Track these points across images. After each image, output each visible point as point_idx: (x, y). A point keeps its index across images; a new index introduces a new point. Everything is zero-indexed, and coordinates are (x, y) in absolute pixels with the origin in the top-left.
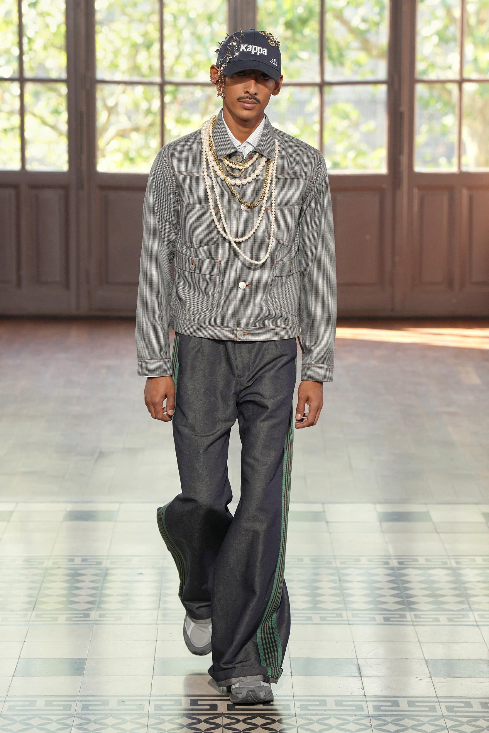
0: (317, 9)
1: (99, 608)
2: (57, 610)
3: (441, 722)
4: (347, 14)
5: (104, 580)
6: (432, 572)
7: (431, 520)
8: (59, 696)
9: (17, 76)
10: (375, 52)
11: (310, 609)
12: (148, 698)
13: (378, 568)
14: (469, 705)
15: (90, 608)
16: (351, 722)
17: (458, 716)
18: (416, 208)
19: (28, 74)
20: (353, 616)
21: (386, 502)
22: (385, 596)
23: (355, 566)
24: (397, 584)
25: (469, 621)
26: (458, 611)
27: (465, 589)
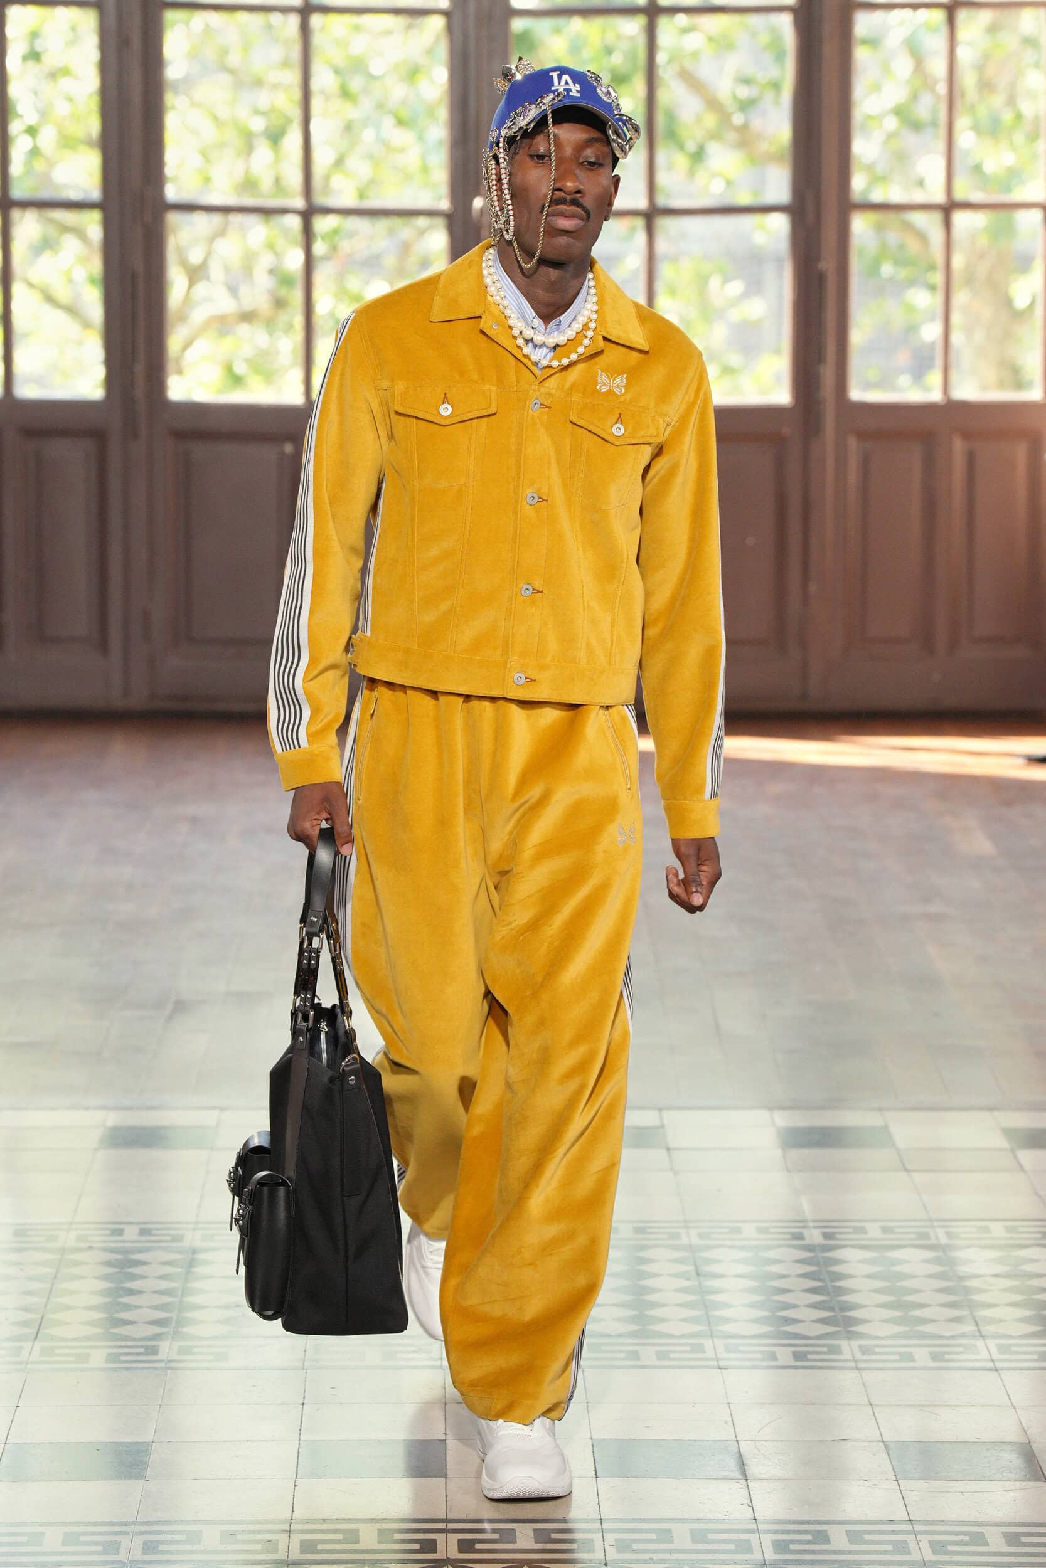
1: (178, 1335)
2: (87, 1338)
4: (705, 71)
5: (188, 1275)
6: (898, 1254)
7: (894, 1145)
10: (764, 147)
11: (632, 1334)
12: (286, 1527)
13: (779, 1246)
14: (978, 1539)
15: (163, 1334)
18: (853, 478)
19: (19, 191)
20: (728, 1350)
21: (794, 1106)
22: (795, 1306)
23: (729, 1243)
24: (820, 1280)
25: (977, 1360)
26: (953, 1337)
27: (968, 1291)
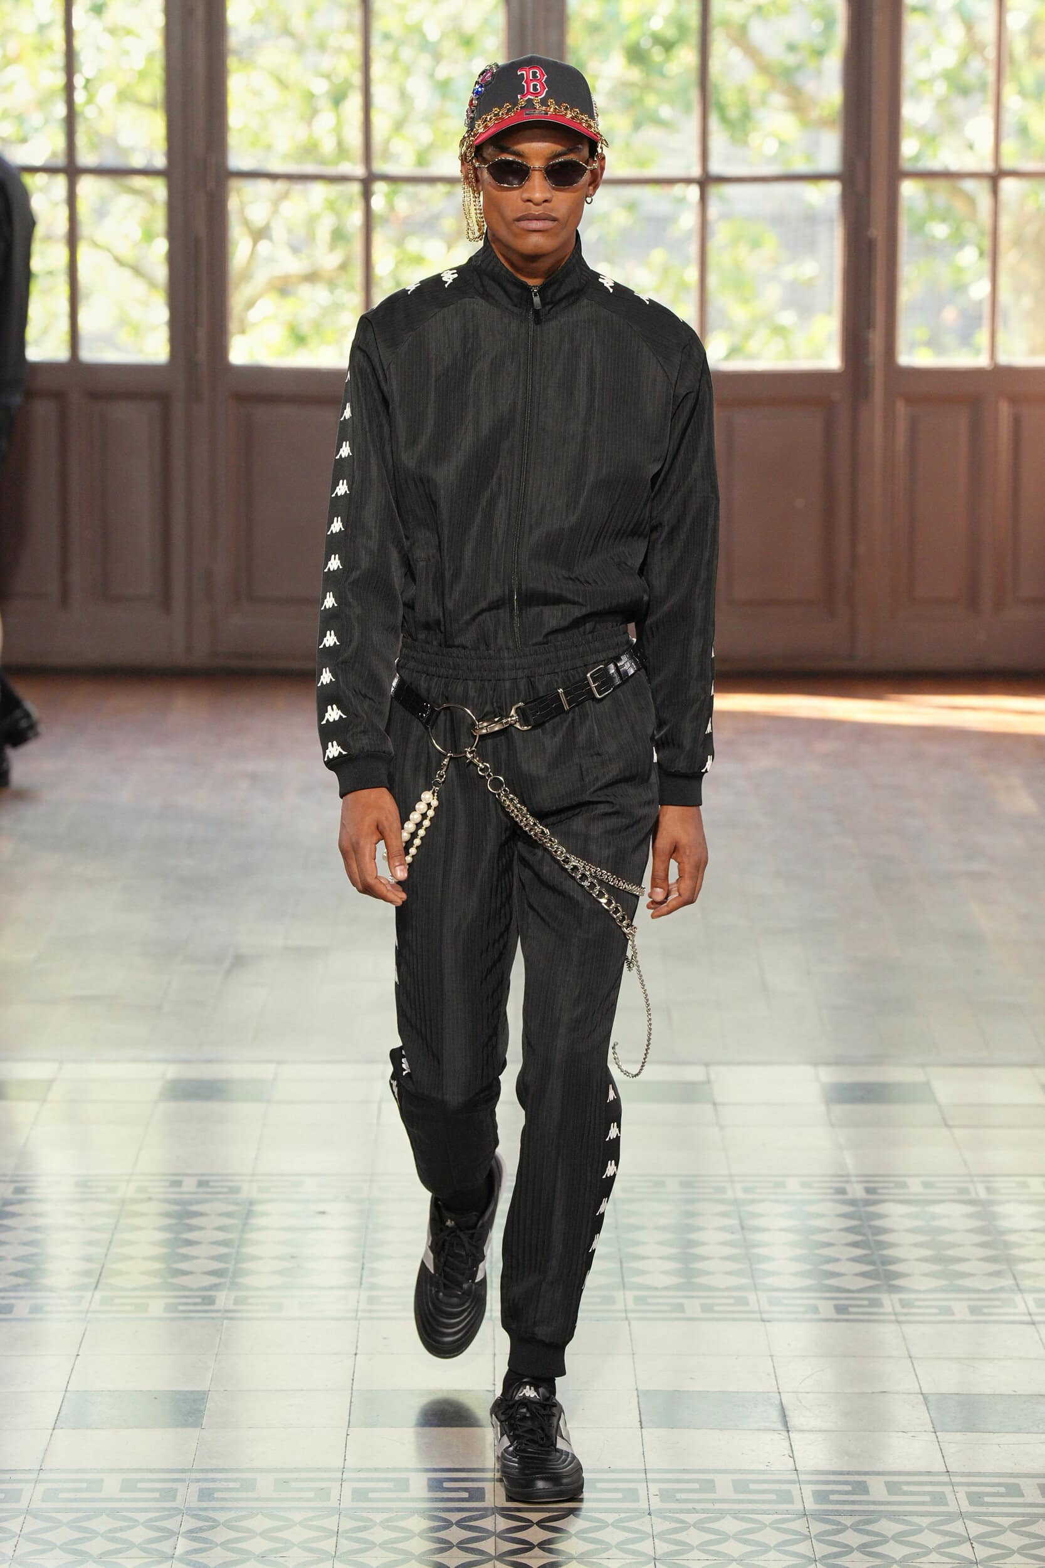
0: (694, 21)
1: (234, 1285)
2: (146, 1288)
3: (957, 1527)
4: (758, 33)
5: (245, 1226)
6: (938, 1209)
7: (935, 1101)
8: (151, 1471)
9: (61, 161)
10: (815, 114)
11: (679, 1287)
12: (339, 1475)
13: (822, 1200)
14: (1014, 1490)
15: (220, 1284)
16: (766, 1526)
17: (993, 1514)
18: (901, 441)
19: (86, 158)
20: (771, 1302)
21: (838, 1062)
22: (837, 1260)
23: (773, 1197)
24: (864, 1234)
25: (1015, 1314)
26: (991, 1291)
27: (1007, 1245)
